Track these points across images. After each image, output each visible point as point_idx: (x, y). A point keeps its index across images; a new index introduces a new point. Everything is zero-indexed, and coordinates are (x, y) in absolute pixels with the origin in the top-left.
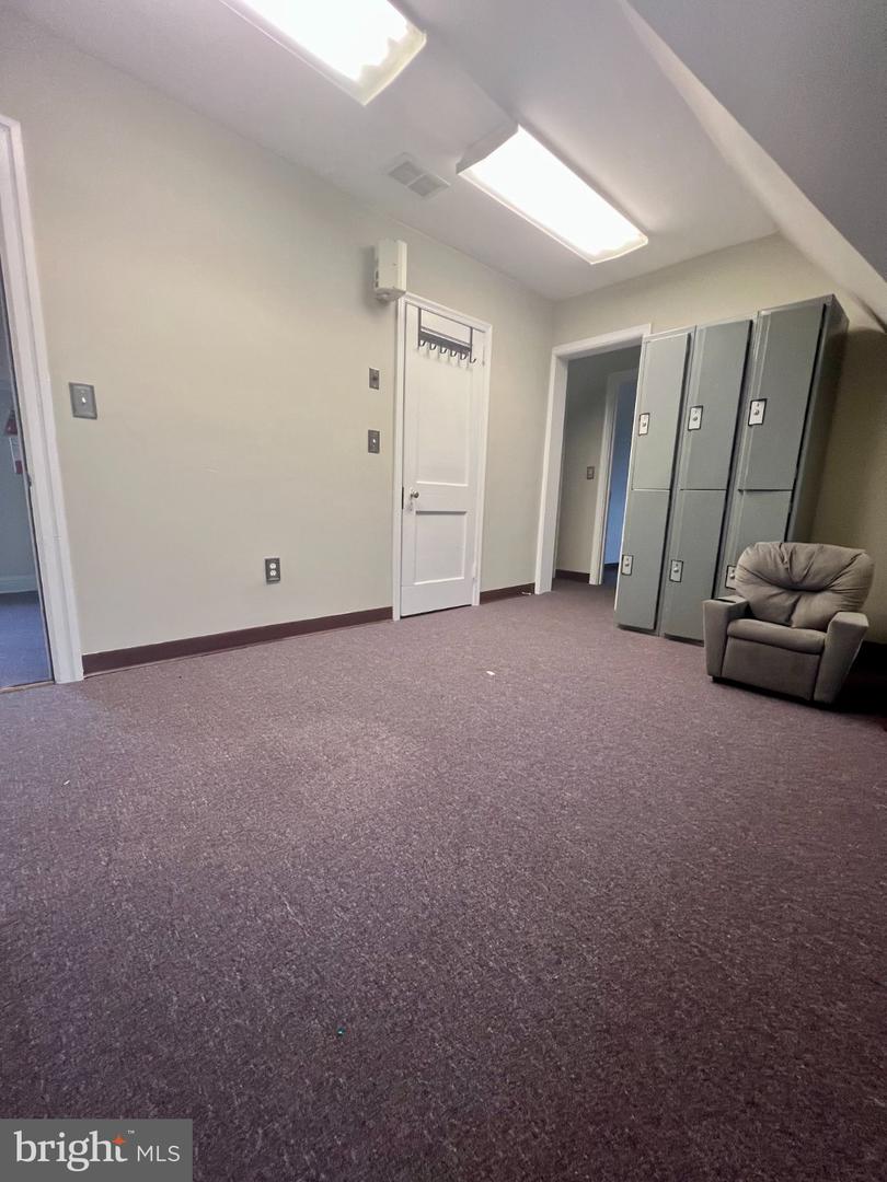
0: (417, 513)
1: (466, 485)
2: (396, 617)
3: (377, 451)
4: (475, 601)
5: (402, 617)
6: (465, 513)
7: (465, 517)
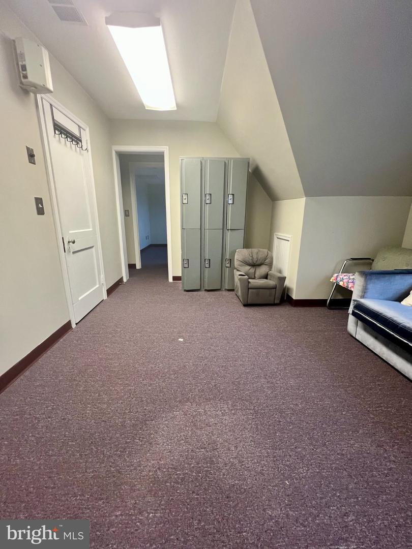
0: (74, 253)
1: (91, 230)
2: (74, 326)
3: (43, 214)
4: (105, 297)
5: (76, 324)
6: (93, 246)
7: (94, 249)
